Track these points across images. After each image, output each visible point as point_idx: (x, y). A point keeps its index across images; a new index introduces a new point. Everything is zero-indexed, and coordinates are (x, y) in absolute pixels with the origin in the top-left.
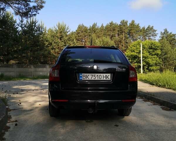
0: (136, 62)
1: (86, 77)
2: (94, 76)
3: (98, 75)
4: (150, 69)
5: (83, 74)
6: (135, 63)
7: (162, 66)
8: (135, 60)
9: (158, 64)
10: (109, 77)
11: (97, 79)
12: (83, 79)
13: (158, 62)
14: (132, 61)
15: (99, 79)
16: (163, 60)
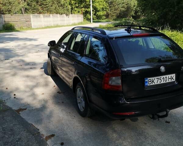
0: (83, 6)
1: (152, 81)
2: (160, 80)
3: (163, 78)
4: (98, 14)
5: (148, 79)
6: (82, 8)
7: (108, 12)
8: (81, 4)
9: (105, 9)
10: (174, 78)
11: (162, 82)
12: (149, 84)
13: (105, 7)
14: (79, 6)
15: (165, 82)
16: (109, 5)
